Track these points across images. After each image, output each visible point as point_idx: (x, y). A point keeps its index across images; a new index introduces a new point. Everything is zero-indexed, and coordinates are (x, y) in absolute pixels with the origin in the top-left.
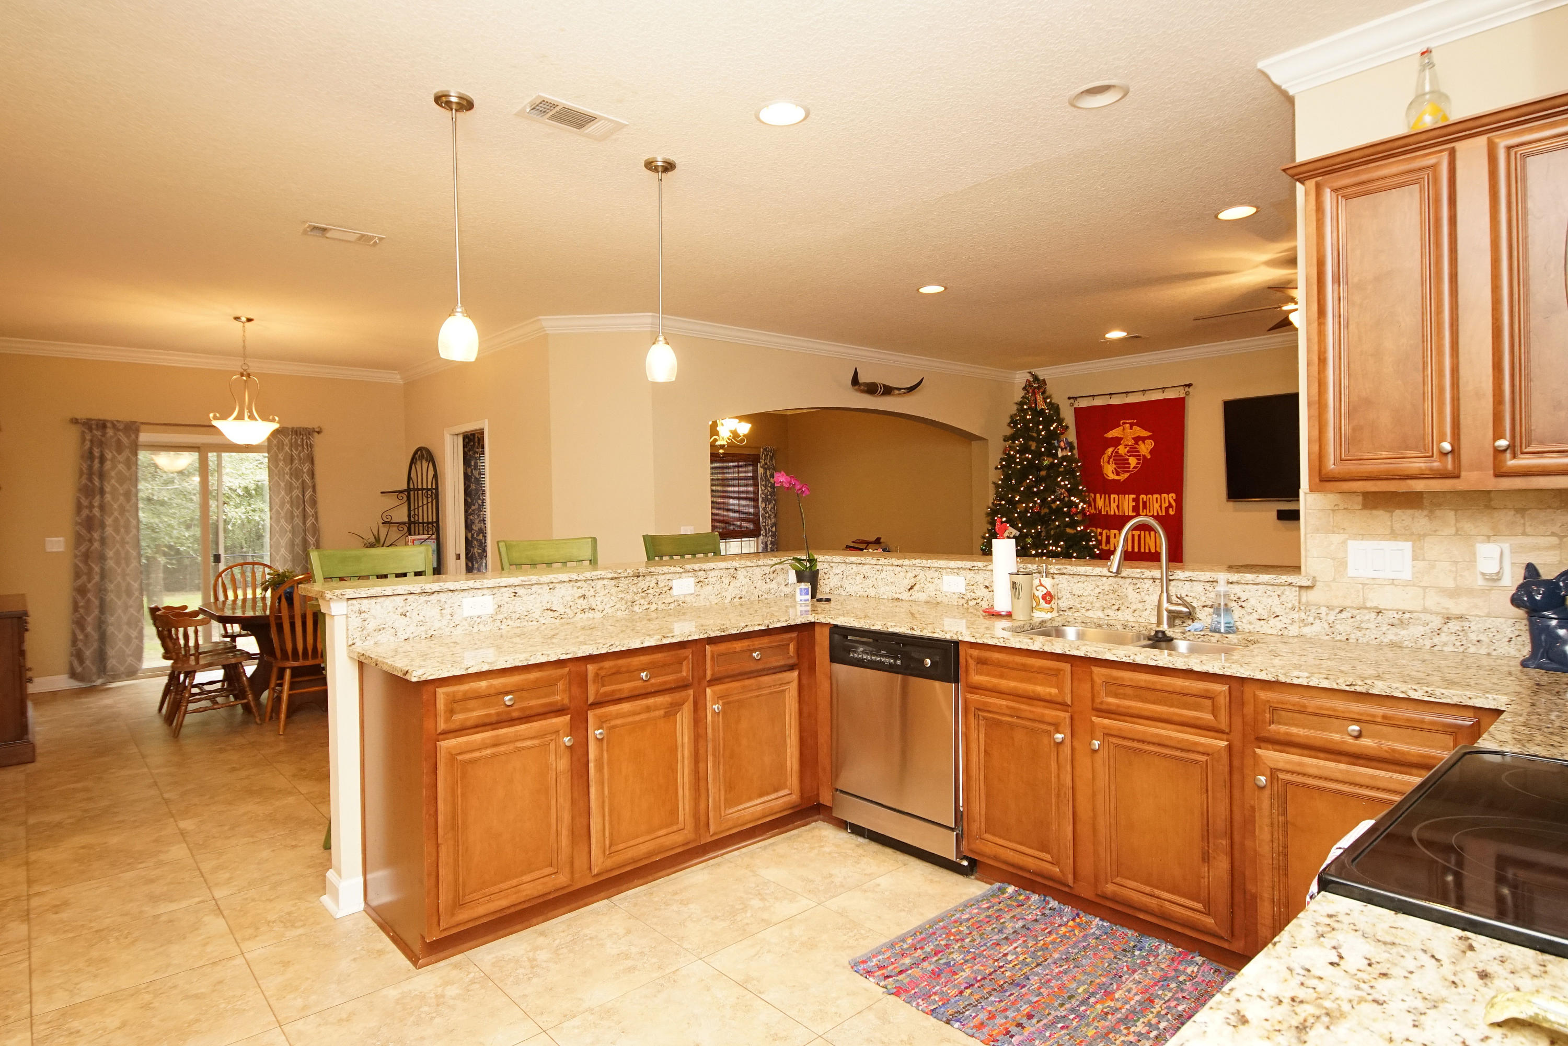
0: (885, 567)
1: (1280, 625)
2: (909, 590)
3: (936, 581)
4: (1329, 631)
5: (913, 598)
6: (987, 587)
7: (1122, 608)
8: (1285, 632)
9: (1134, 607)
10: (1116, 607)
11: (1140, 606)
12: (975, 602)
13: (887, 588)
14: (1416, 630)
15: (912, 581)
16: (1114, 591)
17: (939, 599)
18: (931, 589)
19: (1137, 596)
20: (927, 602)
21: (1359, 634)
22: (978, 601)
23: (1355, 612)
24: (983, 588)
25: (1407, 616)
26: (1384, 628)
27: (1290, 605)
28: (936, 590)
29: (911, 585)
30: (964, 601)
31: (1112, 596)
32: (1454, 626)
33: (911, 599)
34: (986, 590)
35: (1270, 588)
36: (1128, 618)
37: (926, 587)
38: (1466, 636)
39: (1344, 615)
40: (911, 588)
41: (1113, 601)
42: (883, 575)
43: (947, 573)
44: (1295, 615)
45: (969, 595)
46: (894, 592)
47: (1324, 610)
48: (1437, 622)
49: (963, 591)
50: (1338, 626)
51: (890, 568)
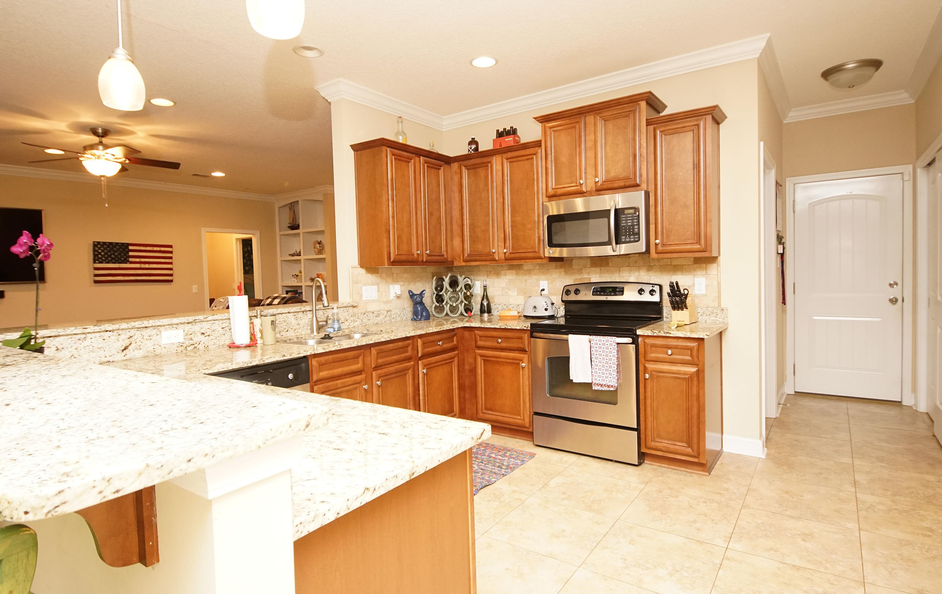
0: (89, 335)
1: (348, 324)
2: (123, 351)
3: (154, 338)
4: (361, 322)
5: (127, 357)
6: (203, 334)
7: (289, 329)
8: (350, 327)
9: (294, 328)
10: (286, 330)
11: (297, 327)
12: (193, 346)
13: (94, 355)
14: (381, 317)
15: (127, 342)
16: (285, 321)
17: (157, 352)
18: (148, 346)
19: (296, 321)
20: (146, 357)
21: (369, 322)
22: (195, 346)
23: (368, 314)
24: (199, 334)
25: (379, 312)
26: (375, 318)
27: (351, 315)
28: (154, 345)
29: (125, 345)
30: (182, 348)
31: (284, 324)
32: (389, 314)
33: (125, 358)
34: (203, 336)
35: (345, 308)
36: (292, 334)
37: (143, 344)
38: (391, 317)
39: (365, 315)
40: (125, 349)
41: (285, 327)
42: (87, 342)
43: (166, 329)
44: (352, 319)
45: (187, 343)
46: (103, 356)
47: (360, 314)
48: (386, 312)
49: (182, 340)
50: (364, 320)
51: (98, 335)
